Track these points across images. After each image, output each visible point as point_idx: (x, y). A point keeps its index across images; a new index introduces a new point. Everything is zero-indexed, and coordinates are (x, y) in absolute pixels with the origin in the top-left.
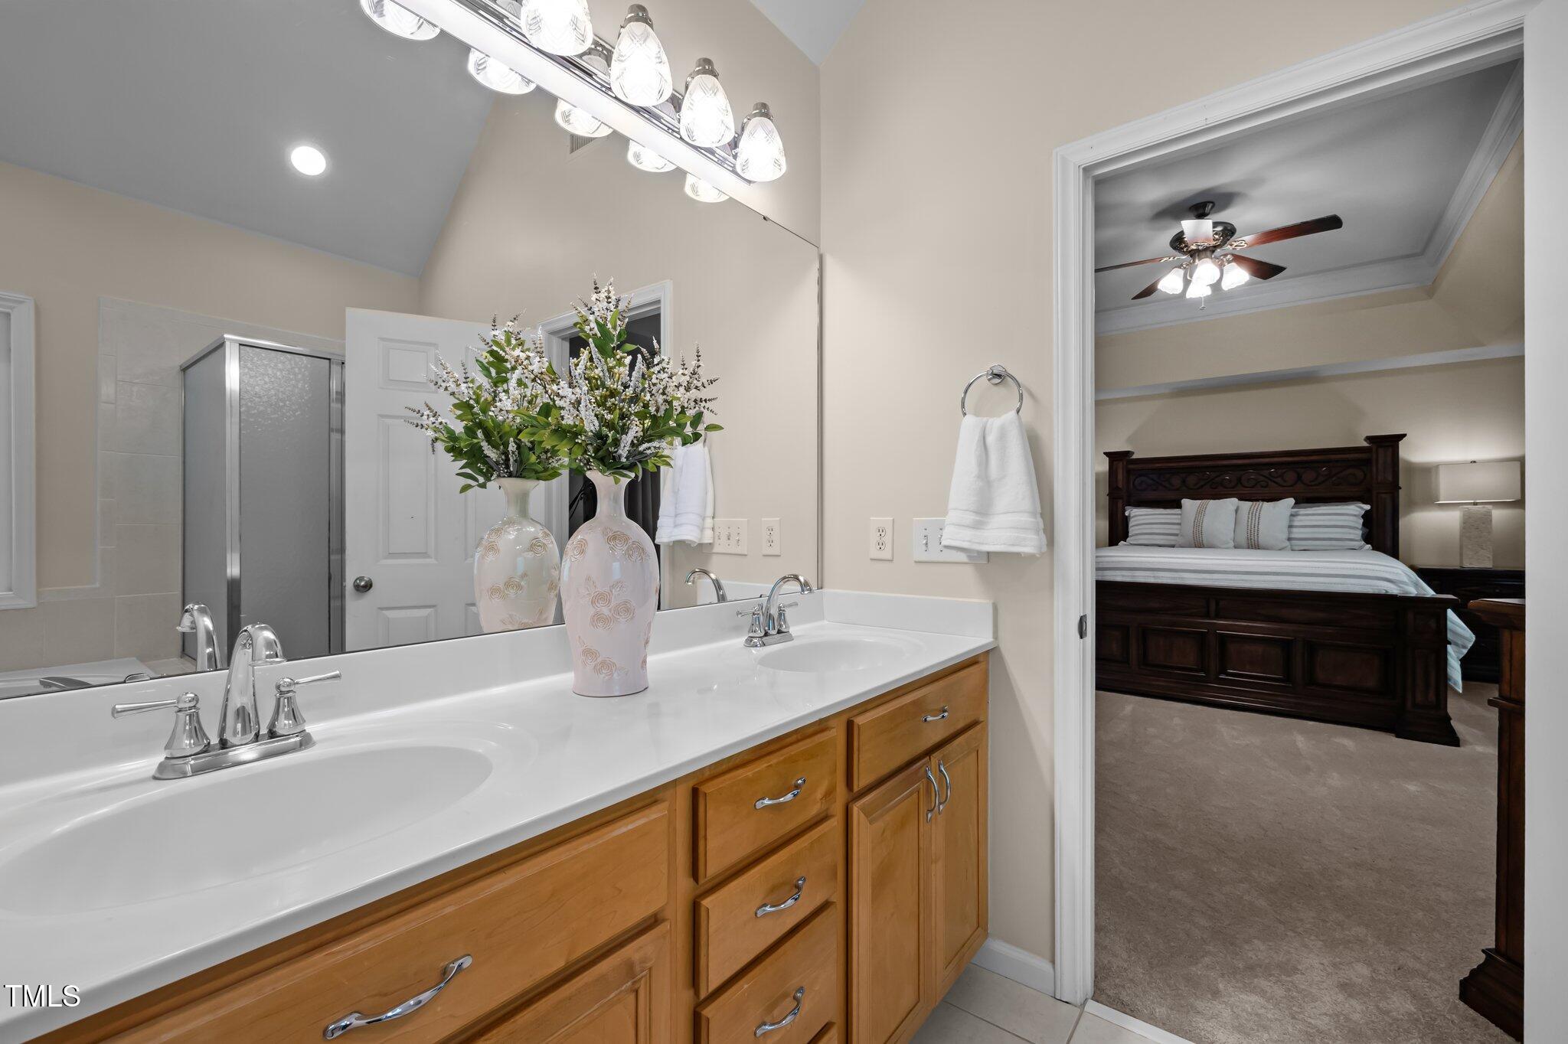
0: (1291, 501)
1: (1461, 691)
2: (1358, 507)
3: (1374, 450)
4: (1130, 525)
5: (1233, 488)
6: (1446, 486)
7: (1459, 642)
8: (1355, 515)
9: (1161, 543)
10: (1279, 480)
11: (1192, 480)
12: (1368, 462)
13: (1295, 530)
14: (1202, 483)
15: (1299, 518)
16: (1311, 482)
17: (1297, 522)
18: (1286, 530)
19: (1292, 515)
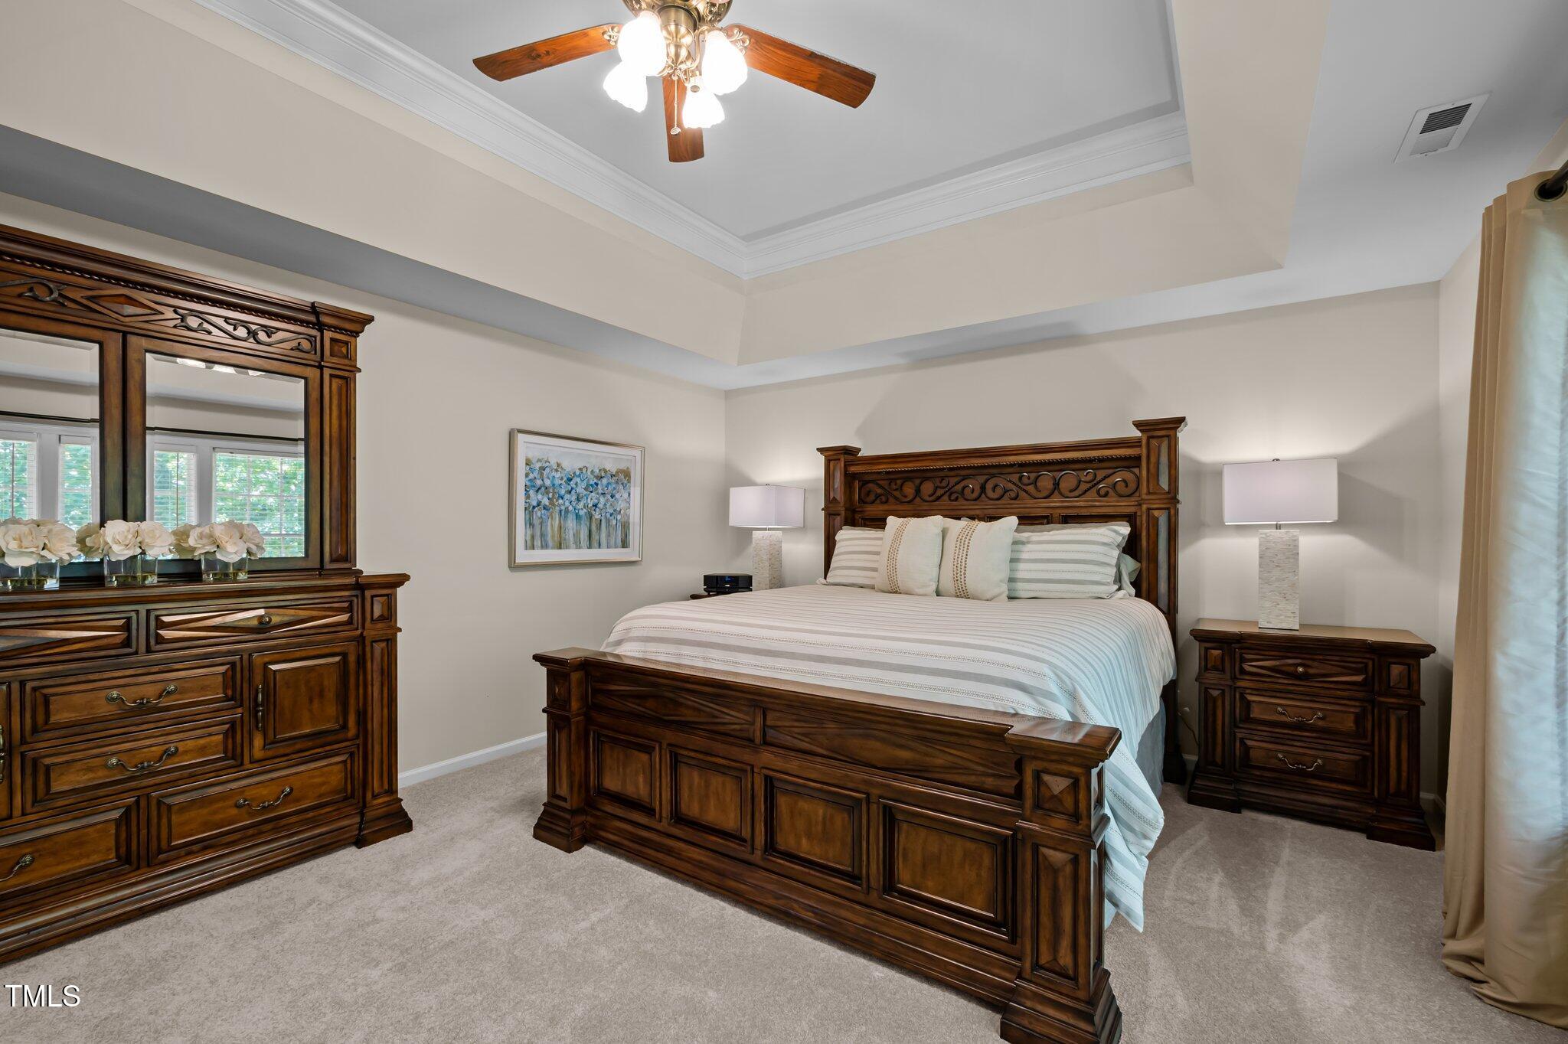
0: (1012, 521)
1: (1141, 930)
2: (1109, 530)
3: (1144, 442)
4: (836, 552)
5: (975, 500)
6: (1234, 500)
7: (1137, 828)
8: (1104, 544)
9: (860, 581)
10: (1031, 488)
11: (927, 488)
12: (1134, 462)
13: (1021, 566)
14: (939, 492)
15: (1029, 547)
16: (1071, 491)
17: (1027, 552)
18: (1006, 566)
19: (1015, 543)
